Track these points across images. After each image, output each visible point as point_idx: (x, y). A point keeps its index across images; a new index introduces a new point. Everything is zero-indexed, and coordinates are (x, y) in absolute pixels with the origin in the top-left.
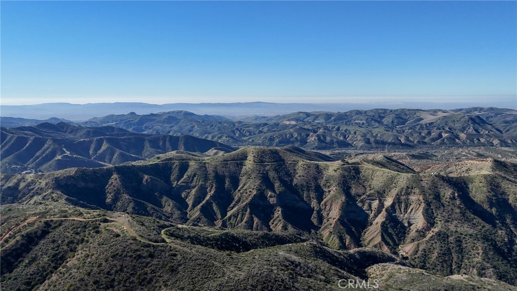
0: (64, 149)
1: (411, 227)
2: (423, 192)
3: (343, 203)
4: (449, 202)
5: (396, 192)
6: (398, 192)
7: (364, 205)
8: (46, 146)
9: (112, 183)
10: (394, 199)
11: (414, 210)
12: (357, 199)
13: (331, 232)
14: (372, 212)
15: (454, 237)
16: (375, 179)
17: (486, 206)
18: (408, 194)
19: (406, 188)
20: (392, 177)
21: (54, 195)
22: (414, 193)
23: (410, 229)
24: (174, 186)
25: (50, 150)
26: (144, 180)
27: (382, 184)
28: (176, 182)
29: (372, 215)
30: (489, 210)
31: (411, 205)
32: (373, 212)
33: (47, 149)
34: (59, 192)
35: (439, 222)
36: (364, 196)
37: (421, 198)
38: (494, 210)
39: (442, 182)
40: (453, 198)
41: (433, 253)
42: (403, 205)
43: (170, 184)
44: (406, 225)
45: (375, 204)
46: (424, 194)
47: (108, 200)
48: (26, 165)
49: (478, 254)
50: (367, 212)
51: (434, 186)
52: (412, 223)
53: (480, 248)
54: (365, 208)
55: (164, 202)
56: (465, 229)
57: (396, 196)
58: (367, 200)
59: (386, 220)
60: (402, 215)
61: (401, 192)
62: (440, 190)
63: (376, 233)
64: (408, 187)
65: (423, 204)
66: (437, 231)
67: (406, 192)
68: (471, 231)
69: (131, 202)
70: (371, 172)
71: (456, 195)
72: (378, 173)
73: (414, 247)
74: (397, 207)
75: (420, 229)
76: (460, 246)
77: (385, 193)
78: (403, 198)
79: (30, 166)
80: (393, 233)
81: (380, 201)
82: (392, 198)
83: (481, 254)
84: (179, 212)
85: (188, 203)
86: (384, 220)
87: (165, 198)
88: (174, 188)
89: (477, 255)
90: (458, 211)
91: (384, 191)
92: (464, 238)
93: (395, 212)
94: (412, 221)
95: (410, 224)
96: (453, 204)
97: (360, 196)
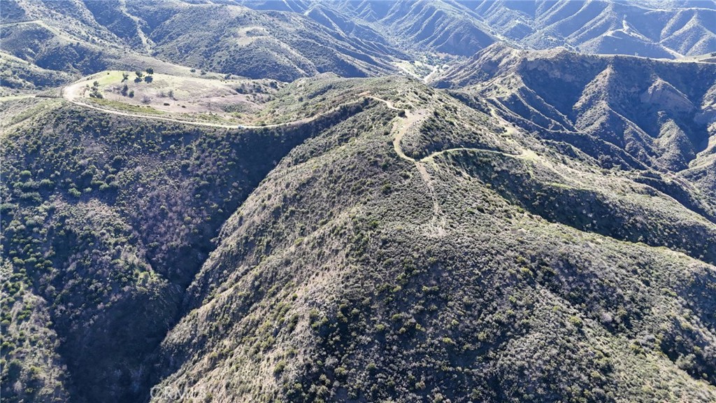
0: (624, 22)
8: (602, 14)
9: (597, 80)
21: (513, 80)
24: (703, 107)
25: (604, 20)
26: (652, 87)
28: (711, 102)
33: (600, 19)
34: (519, 78)
43: (700, 103)
47: (578, 105)
48: (565, 38)
55: (666, 128)
69: (604, 114)
79: (570, 41)
84: (678, 152)
85: (710, 143)
87: (671, 123)
88: (703, 111)
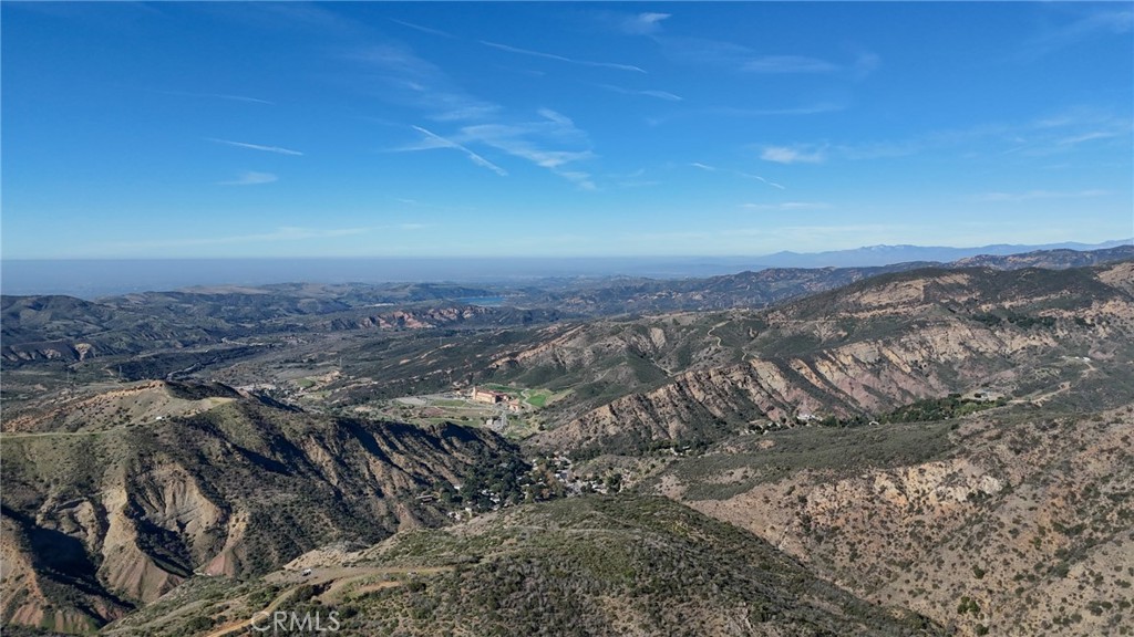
1: (187, 530)
2: (175, 457)
3: (18, 533)
4: (225, 463)
5: (121, 471)
6: (127, 470)
7: (59, 524)
10: (126, 488)
11: (178, 496)
12: (32, 515)
13: (49, 607)
14: (85, 531)
15: (278, 515)
16: (37, 458)
17: (267, 454)
18: (149, 468)
19: (137, 457)
20: (84, 445)
22: (160, 463)
23: (187, 535)
27: (73, 465)
29: (91, 537)
30: (273, 458)
31: (163, 488)
32: (90, 531)
35: (237, 501)
36: (49, 503)
37: (179, 467)
38: (279, 457)
39: (191, 431)
40: (228, 453)
41: (269, 554)
42: (150, 493)
44: (175, 528)
45: (85, 512)
46: (181, 460)
49: (326, 524)
50: (76, 535)
51: (186, 442)
52: (184, 522)
53: (322, 515)
54: (66, 528)
56: (280, 497)
57: (126, 480)
58: (60, 509)
59: (140, 533)
60: (159, 514)
61: (133, 470)
62: (199, 444)
63: (141, 565)
64: (141, 455)
65: (189, 478)
66: (248, 514)
67: (143, 467)
68: (292, 497)
70: (15, 448)
71: (229, 445)
72: (35, 445)
73: (229, 559)
74: (140, 501)
75: (210, 524)
76: (294, 525)
77: (92, 482)
78: (142, 479)
80: (166, 553)
81: (92, 501)
82: (122, 487)
83: (330, 524)
86: (135, 534)
89: (326, 528)
90: (245, 472)
91: (89, 477)
92: (292, 510)
93: (143, 513)
94: (183, 518)
95: (182, 526)
96: (232, 463)
97: (35, 507)
